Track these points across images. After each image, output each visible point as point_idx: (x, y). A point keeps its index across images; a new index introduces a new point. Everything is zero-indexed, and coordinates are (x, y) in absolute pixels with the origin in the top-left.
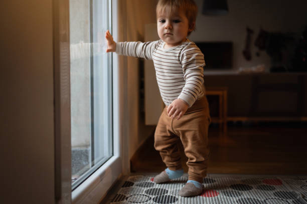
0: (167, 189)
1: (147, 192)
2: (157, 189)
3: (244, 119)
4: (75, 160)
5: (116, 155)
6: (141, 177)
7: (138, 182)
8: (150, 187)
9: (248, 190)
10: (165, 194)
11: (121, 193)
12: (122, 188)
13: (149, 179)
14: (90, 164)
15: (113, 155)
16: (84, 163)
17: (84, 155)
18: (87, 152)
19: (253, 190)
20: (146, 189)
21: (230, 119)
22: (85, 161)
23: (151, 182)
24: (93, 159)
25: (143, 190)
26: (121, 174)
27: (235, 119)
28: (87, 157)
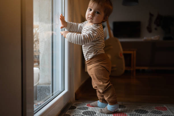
0: (96, 112)
1: (83, 113)
2: (90, 111)
3: (146, 68)
4: (42, 92)
5: (66, 90)
6: (81, 103)
7: (79, 107)
8: (86, 110)
9: (145, 113)
10: (94, 115)
11: (68, 114)
12: (69, 110)
13: (85, 105)
14: (51, 95)
15: (64, 90)
16: (48, 94)
17: (48, 89)
18: (49, 87)
19: (148, 113)
20: (83, 111)
21: (138, 68)
22: (48, 93)
23: (87, 106)
24: (53, 92)
25: (81, 112)
26: (69, 101)
27: (141, 68)
28: (49, 90)
